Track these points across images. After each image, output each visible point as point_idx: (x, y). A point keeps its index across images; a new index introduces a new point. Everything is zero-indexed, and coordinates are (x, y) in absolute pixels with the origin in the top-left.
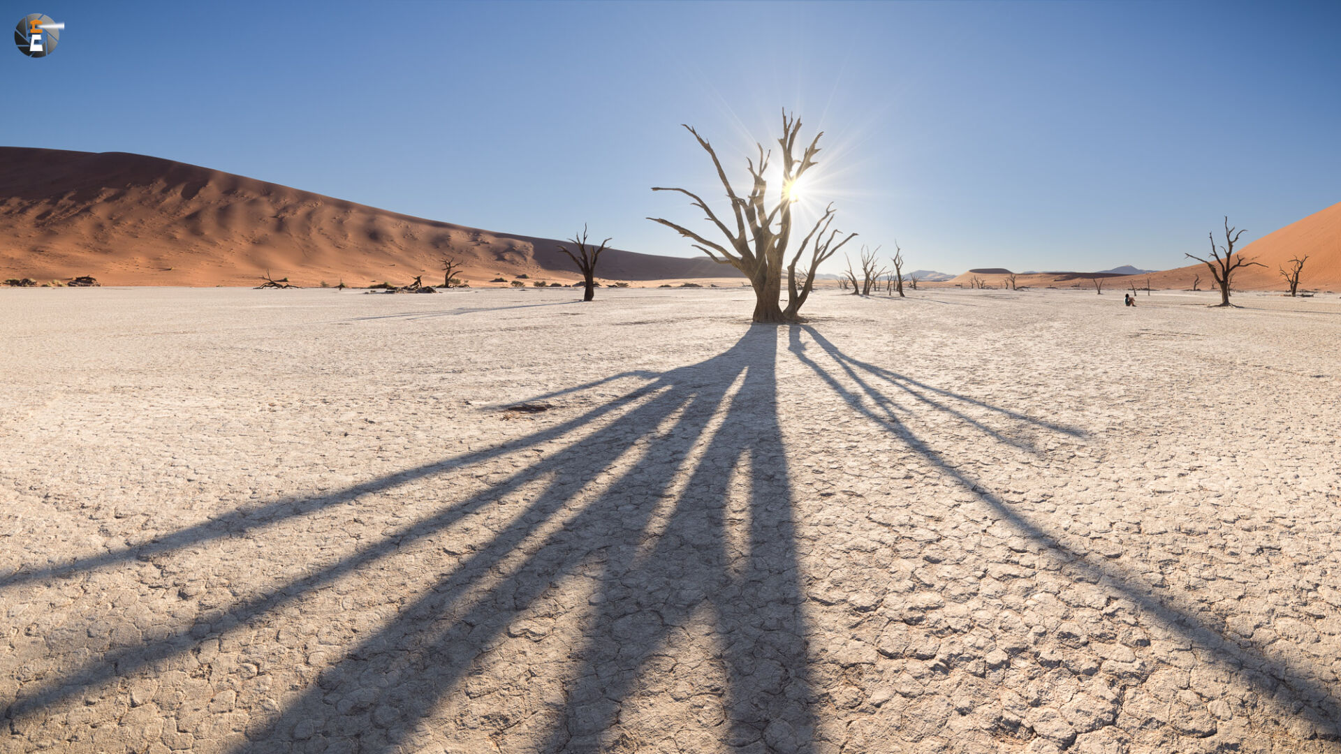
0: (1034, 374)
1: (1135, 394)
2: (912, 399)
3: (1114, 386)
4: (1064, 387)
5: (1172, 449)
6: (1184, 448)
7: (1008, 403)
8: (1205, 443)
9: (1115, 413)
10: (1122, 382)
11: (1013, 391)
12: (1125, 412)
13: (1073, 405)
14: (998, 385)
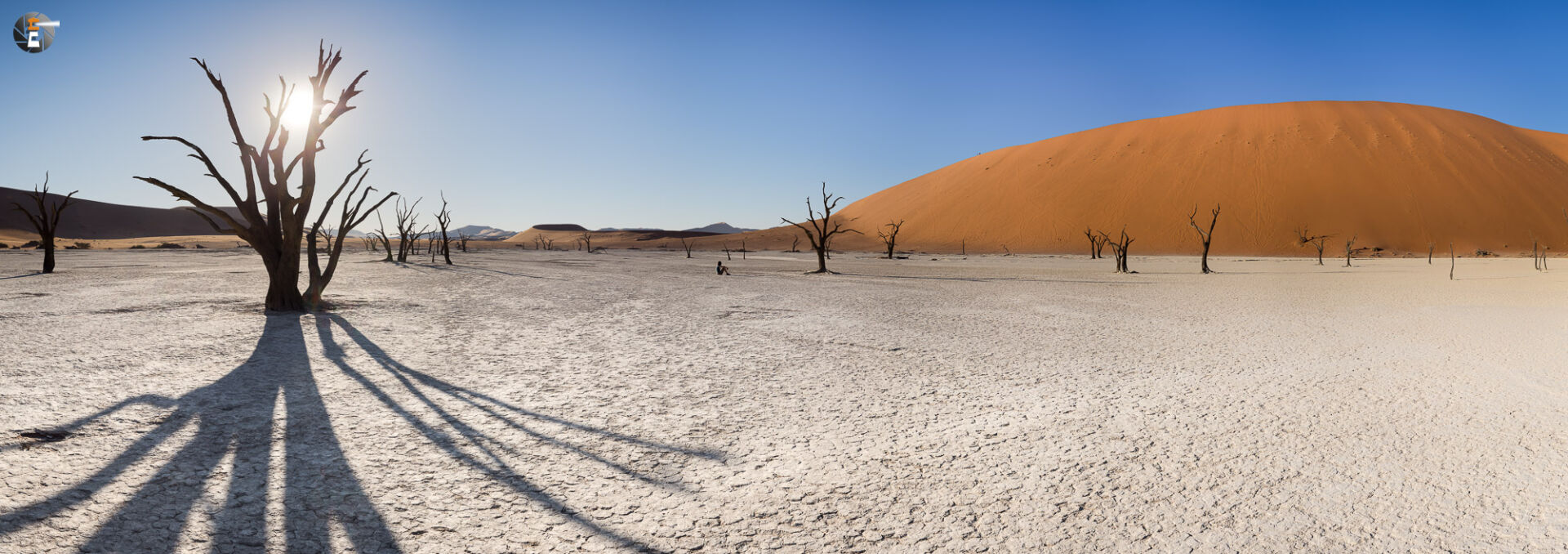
0: (614, 373)
1: (720, 389)
2: (482, 416)
3: (699, 380)
4: (646, 387)
5: (752, 443)
6: (763, 441)
7: (588, 412)
8: (783, 433)
9: (698, 412)
10: (708, 375)
11: (592, 397)
12: (709, 410)
13: (656, 408)
14: (575, 391)
